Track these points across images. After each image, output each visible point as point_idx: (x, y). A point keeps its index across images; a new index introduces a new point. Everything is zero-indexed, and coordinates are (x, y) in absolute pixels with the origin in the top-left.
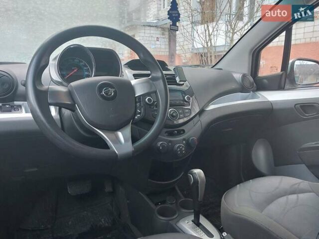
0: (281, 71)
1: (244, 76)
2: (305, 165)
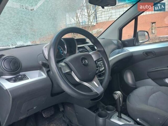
0: (134, 37)
1: (118, 42)
2: (151, 79)
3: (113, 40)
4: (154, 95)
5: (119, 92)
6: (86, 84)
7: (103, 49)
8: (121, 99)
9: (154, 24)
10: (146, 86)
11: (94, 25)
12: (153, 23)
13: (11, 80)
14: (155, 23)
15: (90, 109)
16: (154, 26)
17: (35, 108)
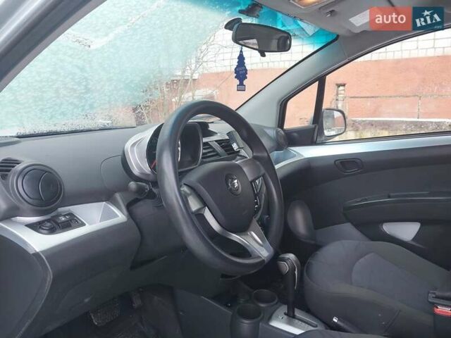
0: (313, 123)
2: (352, 223)
3: (265, 127)
4: (362, 260)
5: (291, 256)
6: (235, 237)
7: (266, 154)
8: (296, 273)
9: (341, 88)
10: (343, 241)
11: (194, 80)
12: (339, 86)
13: (40, 227)
14: (344, 85)
15: (216, 298)
16: (343, 92)
17: (87, 300)
